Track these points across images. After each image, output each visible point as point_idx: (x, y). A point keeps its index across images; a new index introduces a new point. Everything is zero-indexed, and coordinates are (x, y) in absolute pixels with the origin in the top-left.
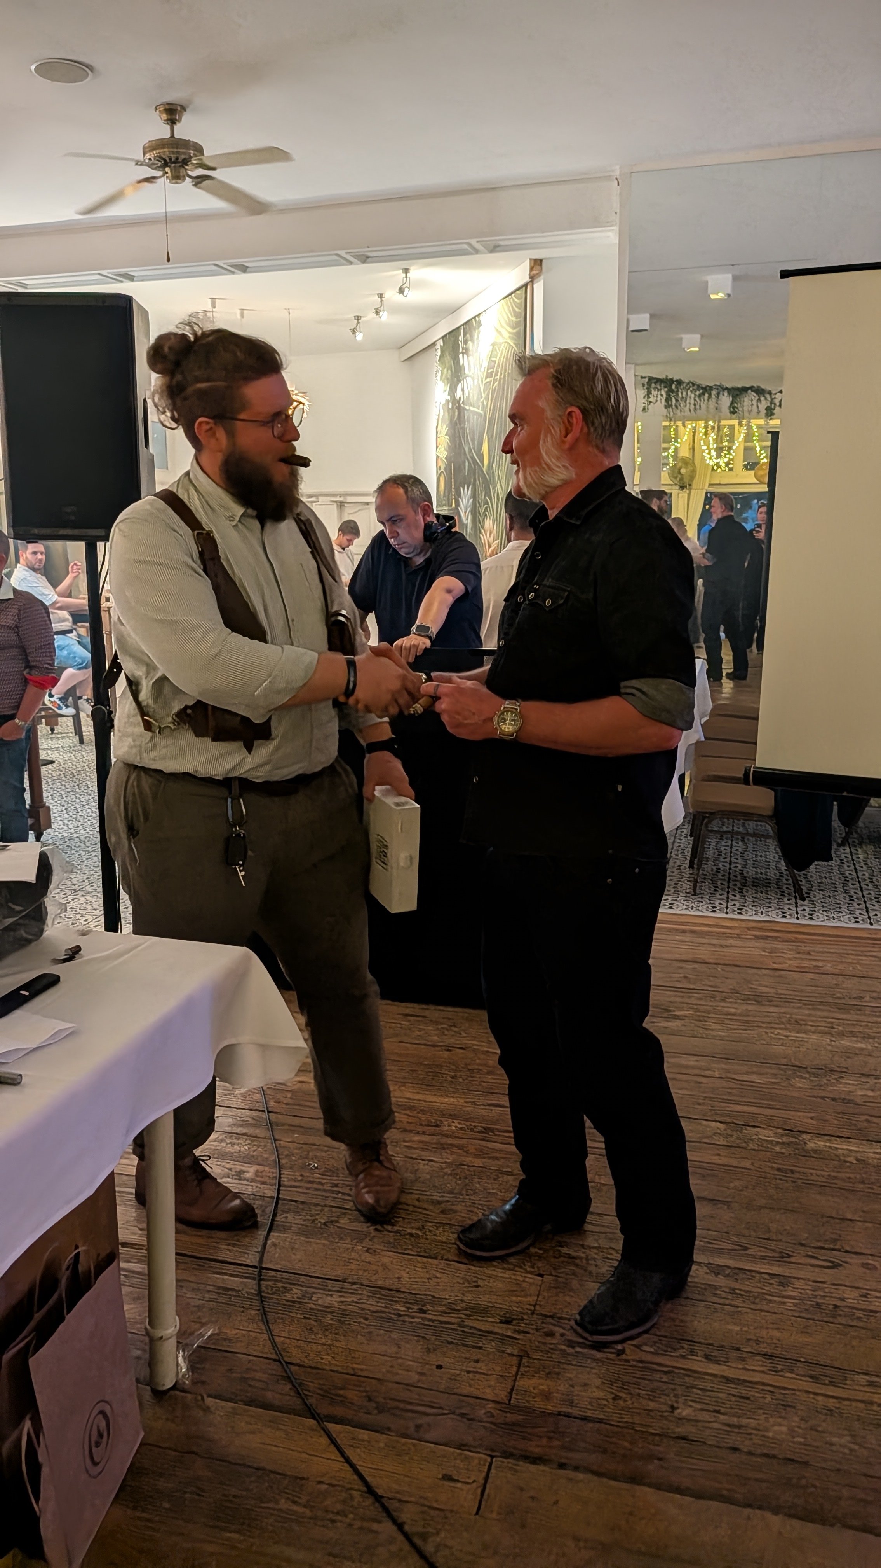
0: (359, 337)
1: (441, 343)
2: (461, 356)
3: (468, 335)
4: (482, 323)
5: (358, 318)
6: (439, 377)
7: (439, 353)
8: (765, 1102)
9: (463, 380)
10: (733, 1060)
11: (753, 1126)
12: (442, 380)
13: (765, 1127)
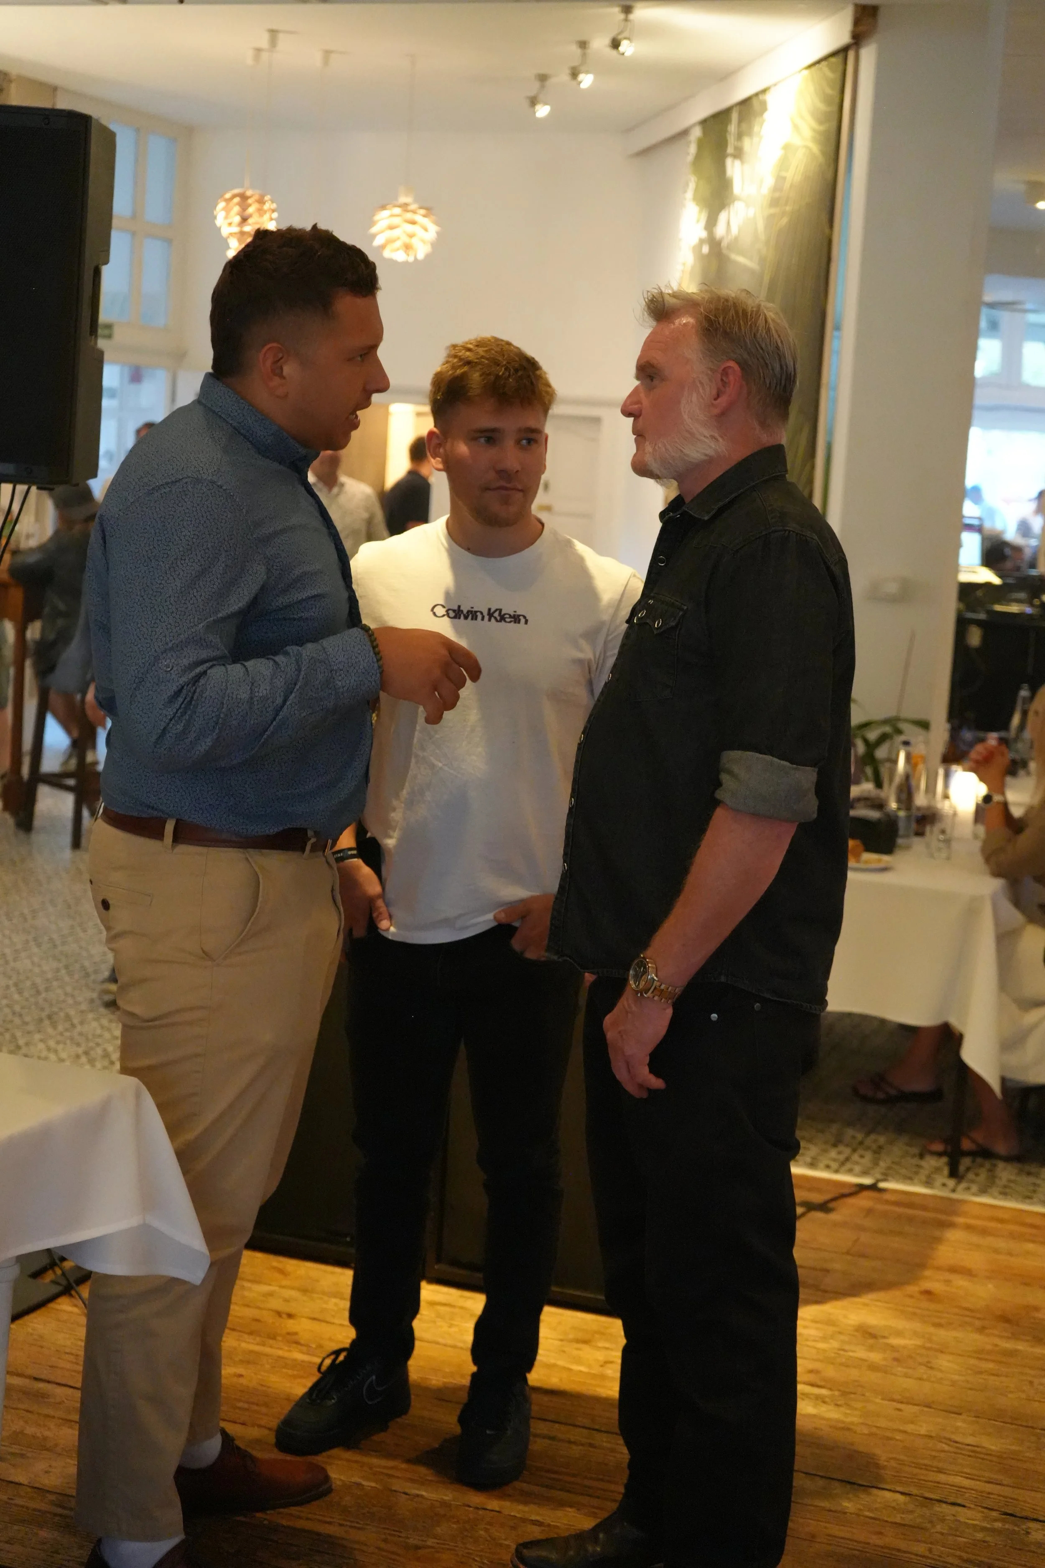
0: (542, 111)
1: (697, 133)
2: (729, 161)
3: (744, 126)
4: (770, 105)
5: (543, 78)
6: (689, 194)
7: (693, 149)
8: (986, 1474)
9: (729, 205)
10: (960, 1414)
11: (954, 1504)
12: (695, 199)
13: (972, 1506)
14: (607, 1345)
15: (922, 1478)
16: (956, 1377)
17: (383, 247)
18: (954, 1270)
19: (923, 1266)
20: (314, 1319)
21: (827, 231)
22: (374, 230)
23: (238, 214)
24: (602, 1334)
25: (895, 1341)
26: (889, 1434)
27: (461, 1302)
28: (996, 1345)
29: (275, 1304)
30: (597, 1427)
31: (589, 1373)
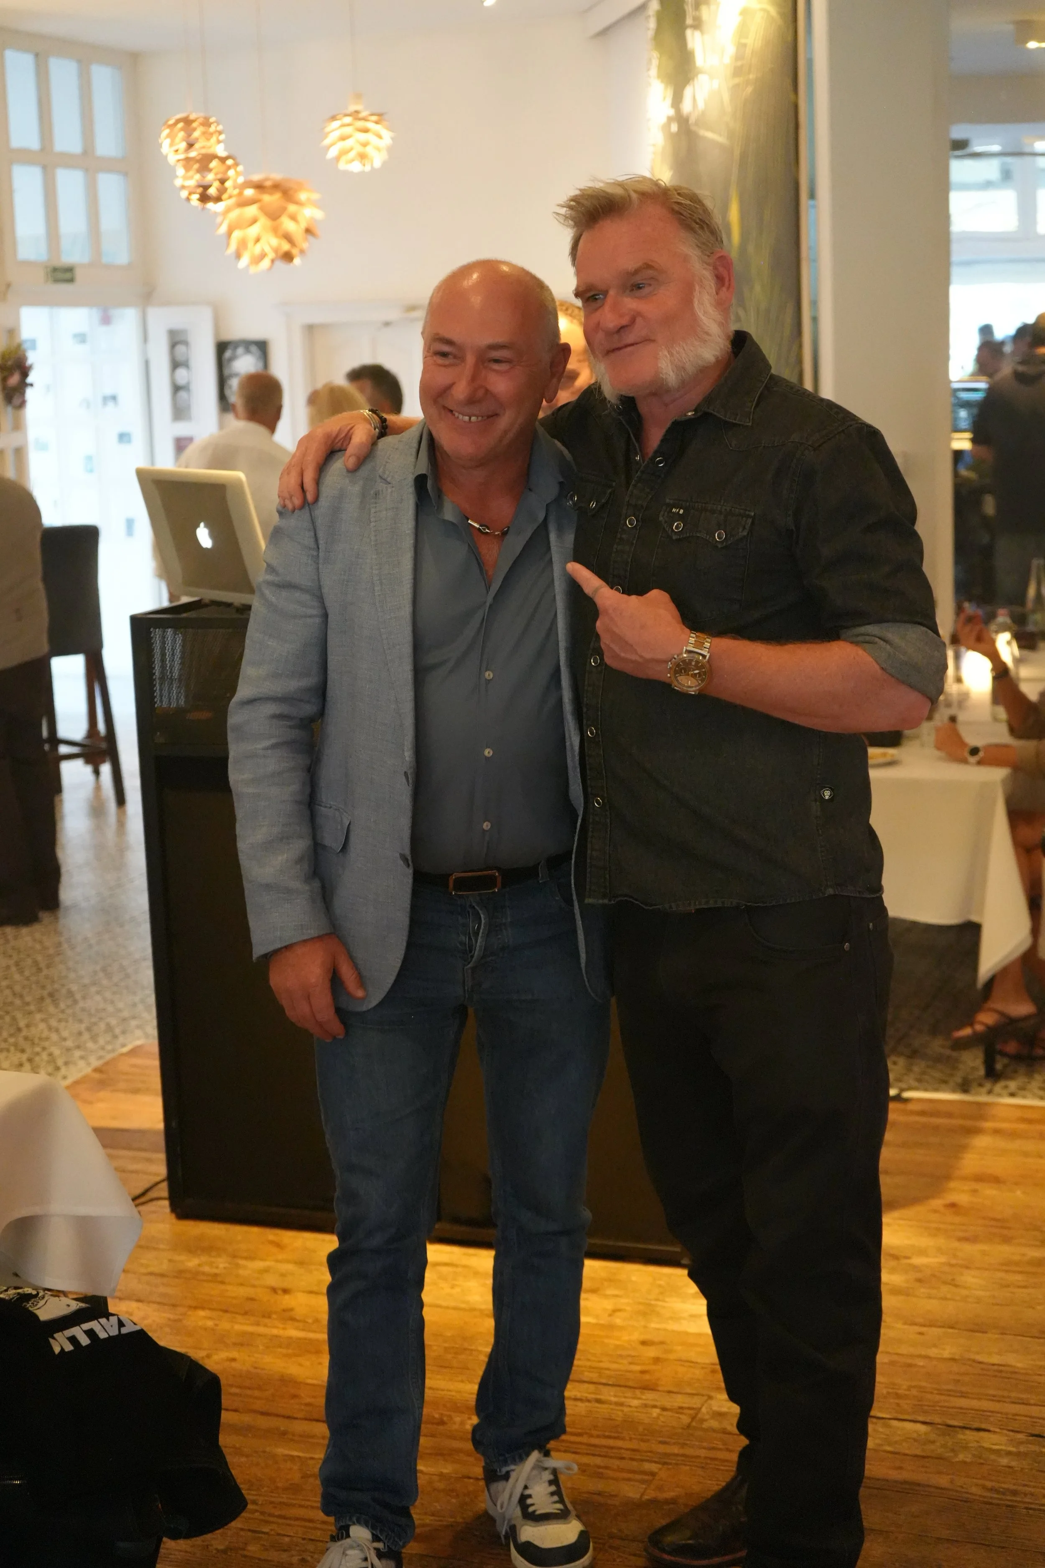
1: (655, 6)
2: (689, 33)
6: (654, 72)
7: (652, 24)
8: (1013, 1394)
9: (693, 79)
10: (986, 1332)
11: (979, 1430)
12: (659, 76)
13: (998, 1430)
14: (616, 1292)
15: (946, 1404)
16: (981, 1293)
17: (337, 159)
18: (980, 1178)
19: (948, 1177)
20: (311, 1292)
21: (792, 96)
22: (327, 142)
23: (183, 140)
24: (610, 1280)
25: (917, 1261)
26: (909, 1361)
27: (465, 1261)
28: (1023, 1255)
29: (271, 1280)
30: (604, 1381)
31: (597, 1324)
